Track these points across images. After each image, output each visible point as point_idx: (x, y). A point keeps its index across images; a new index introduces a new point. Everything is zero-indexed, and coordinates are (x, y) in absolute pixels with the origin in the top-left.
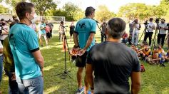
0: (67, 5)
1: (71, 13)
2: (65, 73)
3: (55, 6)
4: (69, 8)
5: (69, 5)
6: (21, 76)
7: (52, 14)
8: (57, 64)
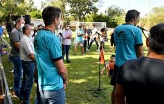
0: (110, 9)
1: (115, 17)
2: (99, 90)
3: (96, 10)
4: (113, 13)
5: (113, 8)
6: (42, 86)
7: (92, 19)
8: (91, 78)
